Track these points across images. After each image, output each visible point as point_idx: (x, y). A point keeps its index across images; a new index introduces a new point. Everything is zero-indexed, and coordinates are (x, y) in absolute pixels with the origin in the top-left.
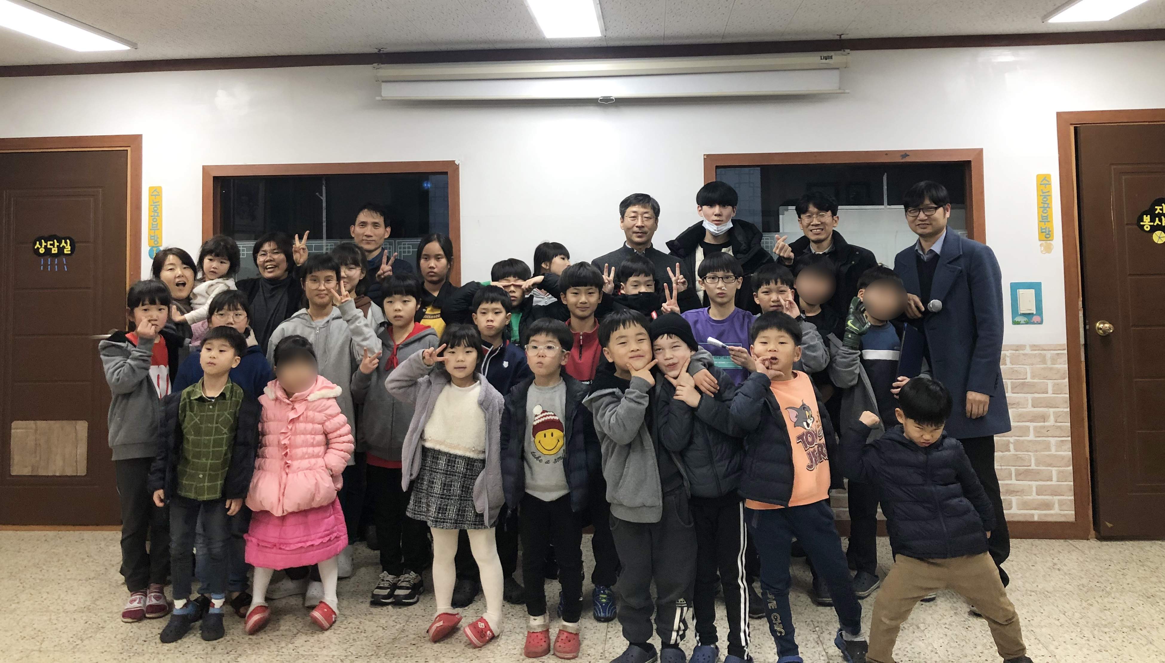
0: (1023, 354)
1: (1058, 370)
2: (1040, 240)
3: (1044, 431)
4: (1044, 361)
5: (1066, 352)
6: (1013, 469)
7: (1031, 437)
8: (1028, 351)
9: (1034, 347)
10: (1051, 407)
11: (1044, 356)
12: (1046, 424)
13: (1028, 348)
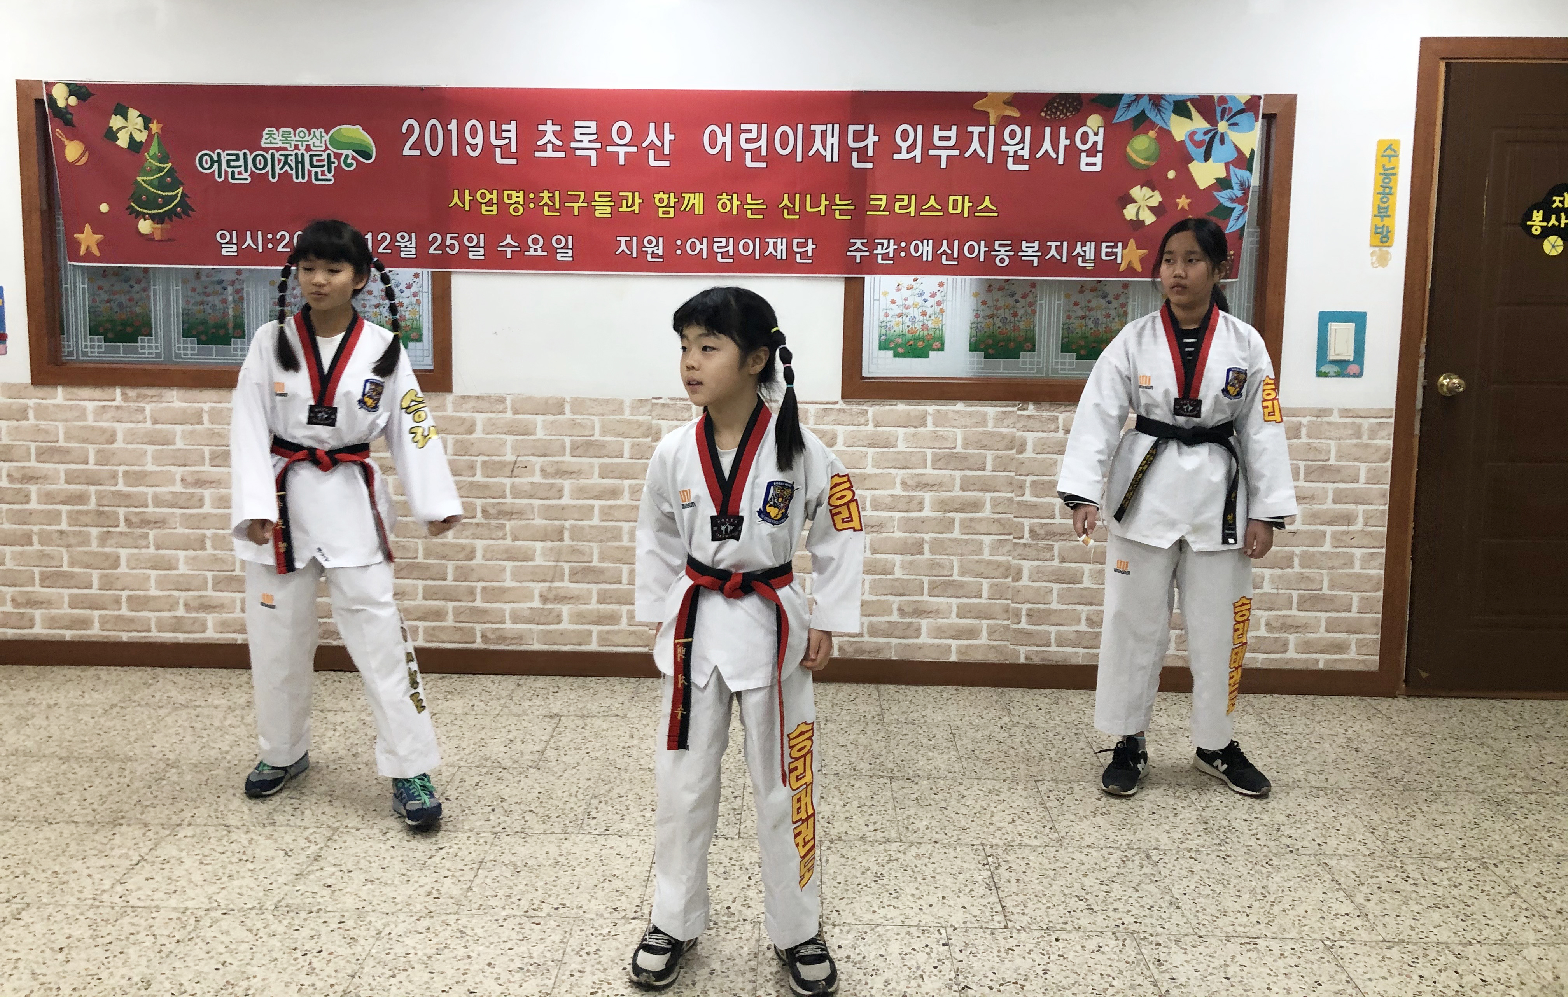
0: (1328, 423)
1: (1378, 449)
2: (1372, 246)
3: (1347, 538)
4: (1358, 434)
5: (1392, 420)
6: (1295, 594)
7: (1327, 547)
8: (1335, 418)
9: (1345, 412)
10: (1361, 504)
11: (1360, 426)
12: (1351, 528)
13: (1336, 413)
